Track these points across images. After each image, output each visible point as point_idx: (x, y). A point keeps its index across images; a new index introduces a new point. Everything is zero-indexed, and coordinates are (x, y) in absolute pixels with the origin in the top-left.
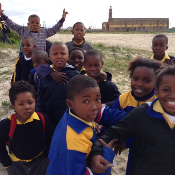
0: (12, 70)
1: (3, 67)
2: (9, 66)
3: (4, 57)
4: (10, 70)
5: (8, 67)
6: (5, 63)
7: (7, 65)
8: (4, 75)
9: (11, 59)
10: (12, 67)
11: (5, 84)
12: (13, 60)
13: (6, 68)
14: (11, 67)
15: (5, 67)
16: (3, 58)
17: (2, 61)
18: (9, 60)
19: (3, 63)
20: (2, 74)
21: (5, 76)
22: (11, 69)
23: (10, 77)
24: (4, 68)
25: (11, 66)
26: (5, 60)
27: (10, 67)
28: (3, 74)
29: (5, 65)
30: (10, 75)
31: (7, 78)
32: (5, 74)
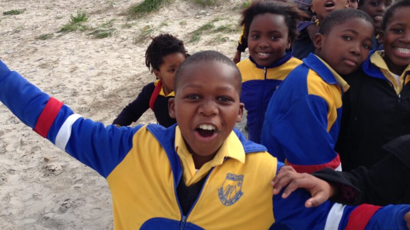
0: (231, 25)
1: (218, 20)
2: (228, 19)
3: (221, 3)
4: (229, 25)
5: (226, 20)
6: (222, 14)
7: (224, 17)
8: (220, 33)
9: (232, 7)
10: (233, 20)
11: (219, 48)
12: (234, 9)
13: (223, 21)
14: (231, 21)
15: (222, 19)
16: (220, 5)
17: (218, 10)
18: (228, 8)
19: (218, 14)
20: (216, 30)
21: (220, 35)
22: (230, 23)
23: (228, 38)
24: (220, 21)
25: (230, 18)
26: (222, 8)
27: (228, 21)
28: (217, 32)
29: (221, 17)
30: (228, 33)
31: (223, 39)
32: (221, 31)
